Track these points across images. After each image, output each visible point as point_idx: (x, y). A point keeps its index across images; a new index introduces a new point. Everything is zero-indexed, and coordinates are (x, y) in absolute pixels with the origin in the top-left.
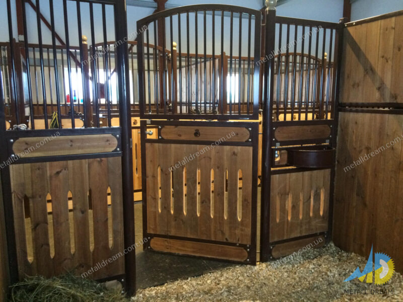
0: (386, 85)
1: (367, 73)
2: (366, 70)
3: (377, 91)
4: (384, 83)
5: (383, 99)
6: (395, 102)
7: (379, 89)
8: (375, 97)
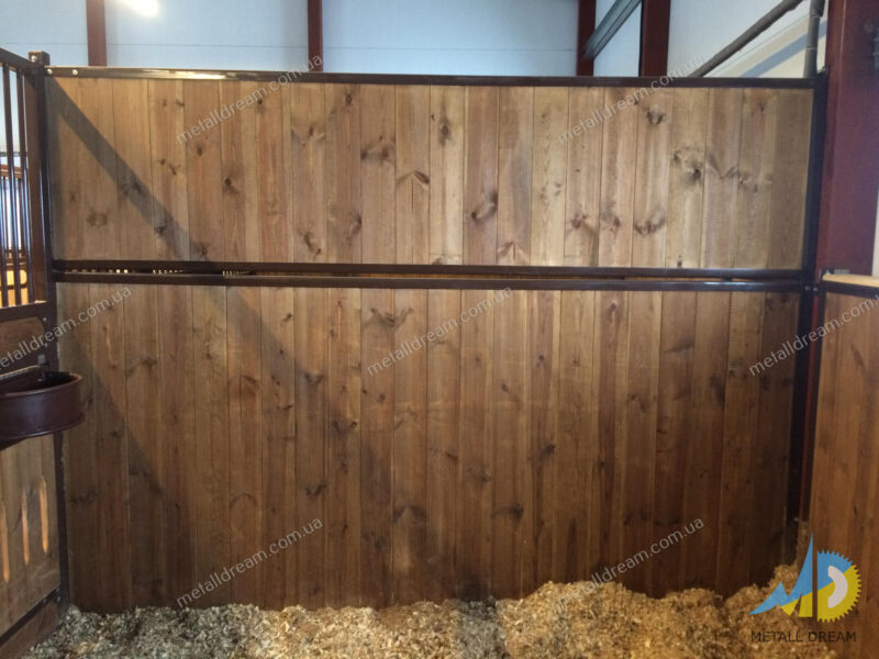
0: (177, 224)
1: (126, 193)
2: (121, 187)
3: (157, 235)
4: (171, 219)
5: (175, 253)
6: (203, 260)
7: (161, 230)
8: (155, 249)
